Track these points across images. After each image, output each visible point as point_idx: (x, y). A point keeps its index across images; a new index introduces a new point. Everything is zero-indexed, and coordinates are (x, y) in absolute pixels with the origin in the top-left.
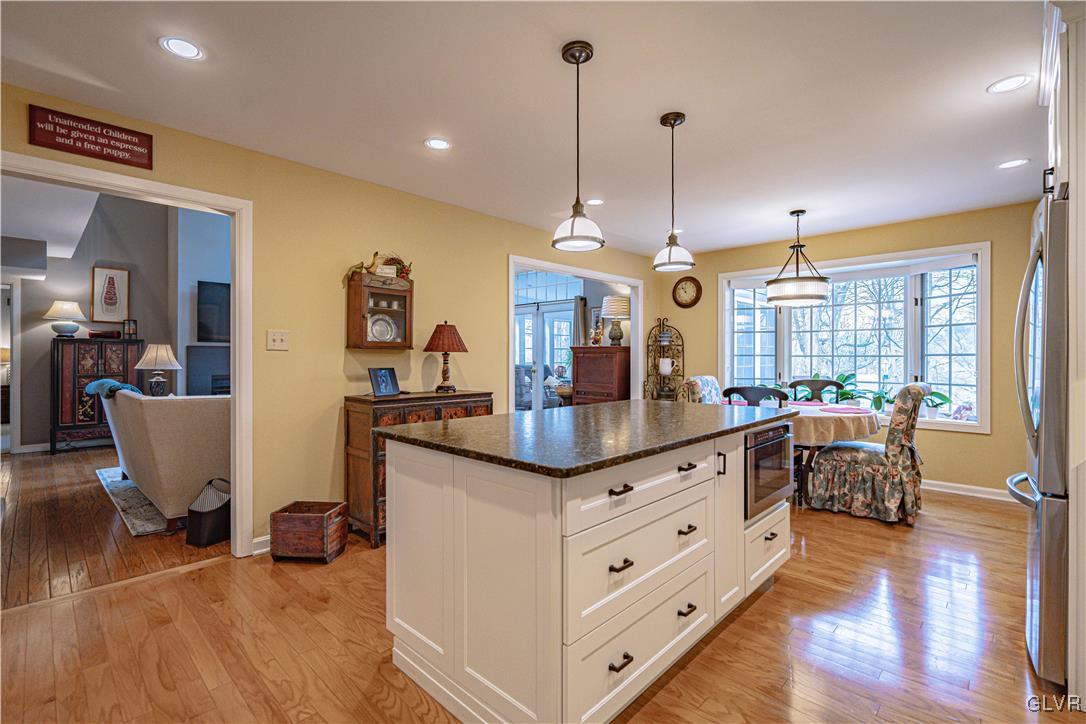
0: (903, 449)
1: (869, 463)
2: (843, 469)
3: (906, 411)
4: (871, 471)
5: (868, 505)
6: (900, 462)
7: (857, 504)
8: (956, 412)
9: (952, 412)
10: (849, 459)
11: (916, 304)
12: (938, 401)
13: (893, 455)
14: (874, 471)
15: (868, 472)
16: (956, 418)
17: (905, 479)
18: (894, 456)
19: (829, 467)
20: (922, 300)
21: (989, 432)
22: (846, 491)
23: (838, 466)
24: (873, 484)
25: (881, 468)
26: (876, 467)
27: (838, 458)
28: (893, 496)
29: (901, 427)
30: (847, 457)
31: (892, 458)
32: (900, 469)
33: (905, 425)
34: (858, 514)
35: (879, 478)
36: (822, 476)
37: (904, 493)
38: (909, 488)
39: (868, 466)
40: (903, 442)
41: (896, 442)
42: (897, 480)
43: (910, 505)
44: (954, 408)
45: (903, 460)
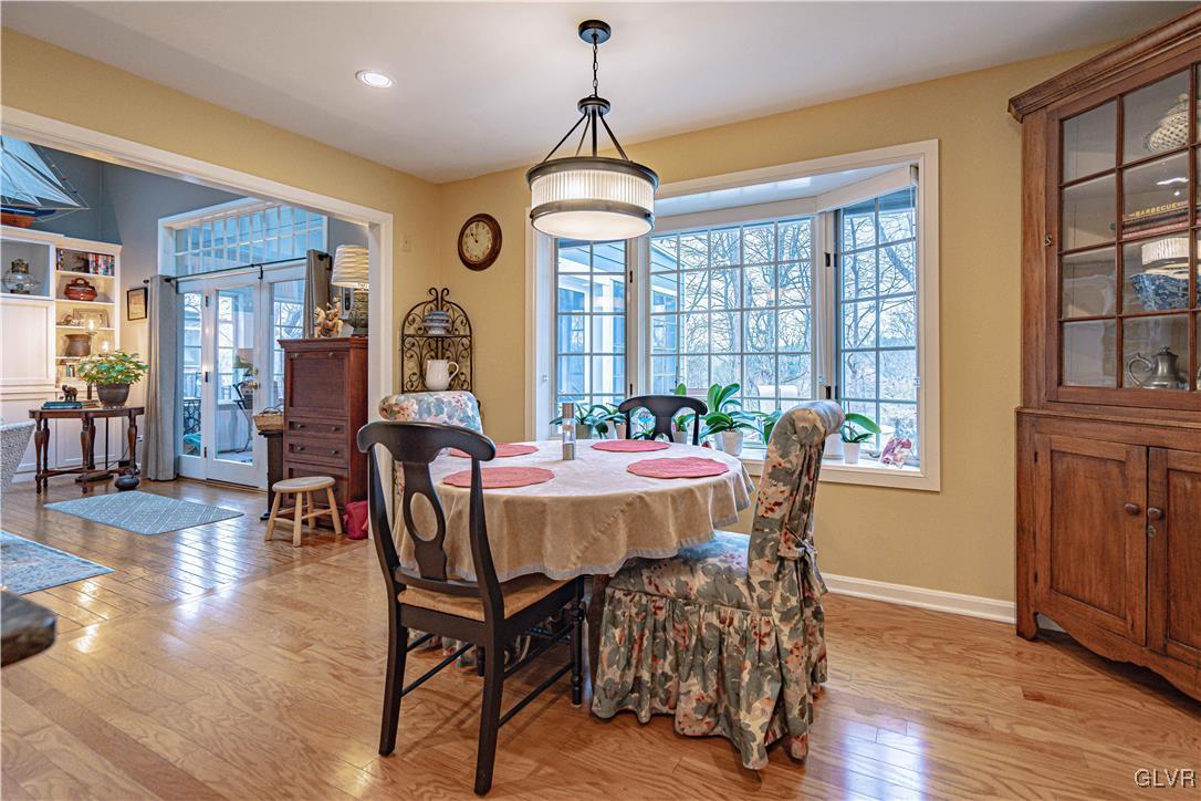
0: (782, 566)
1: (713, 599)
2: (661, 615)
3: (790, 473)
4: (716, 622)
5: (710, 706)
6: (777, 601)
7: (686, 707)
8: (886, 452)
9: (882, 450)
10: (672, 591)
11: (828, 264)
12: (860, 430)
13: (762, 584)
14: (722, 621)
15: (709, 625)
16: (887, 462)
17: (787, 644)
18: (764, 584)
19: (634, 611)
20: (836, 256)
21: (939, 490)
22: (667, 669)
23: (651, 606)
24: (721, 653)
25: (738, 615)
26: (727, 611)
27: (651, 589)
28: (759, 689)
29: (778, 514)
30: (669, 585)
31: (759, 590)
32: (776, 616)
33: (785, 508)
34: (688, 731)
35: (734, 639)
36: (617, 632)
37: (783, 681)
38: (795, 668)
39: (710, 608)
40: (783, 552)
41: (768, 552)
42: (768, 647)
43: (796, 712)
44: (884, 443)
45: (783, 595)
